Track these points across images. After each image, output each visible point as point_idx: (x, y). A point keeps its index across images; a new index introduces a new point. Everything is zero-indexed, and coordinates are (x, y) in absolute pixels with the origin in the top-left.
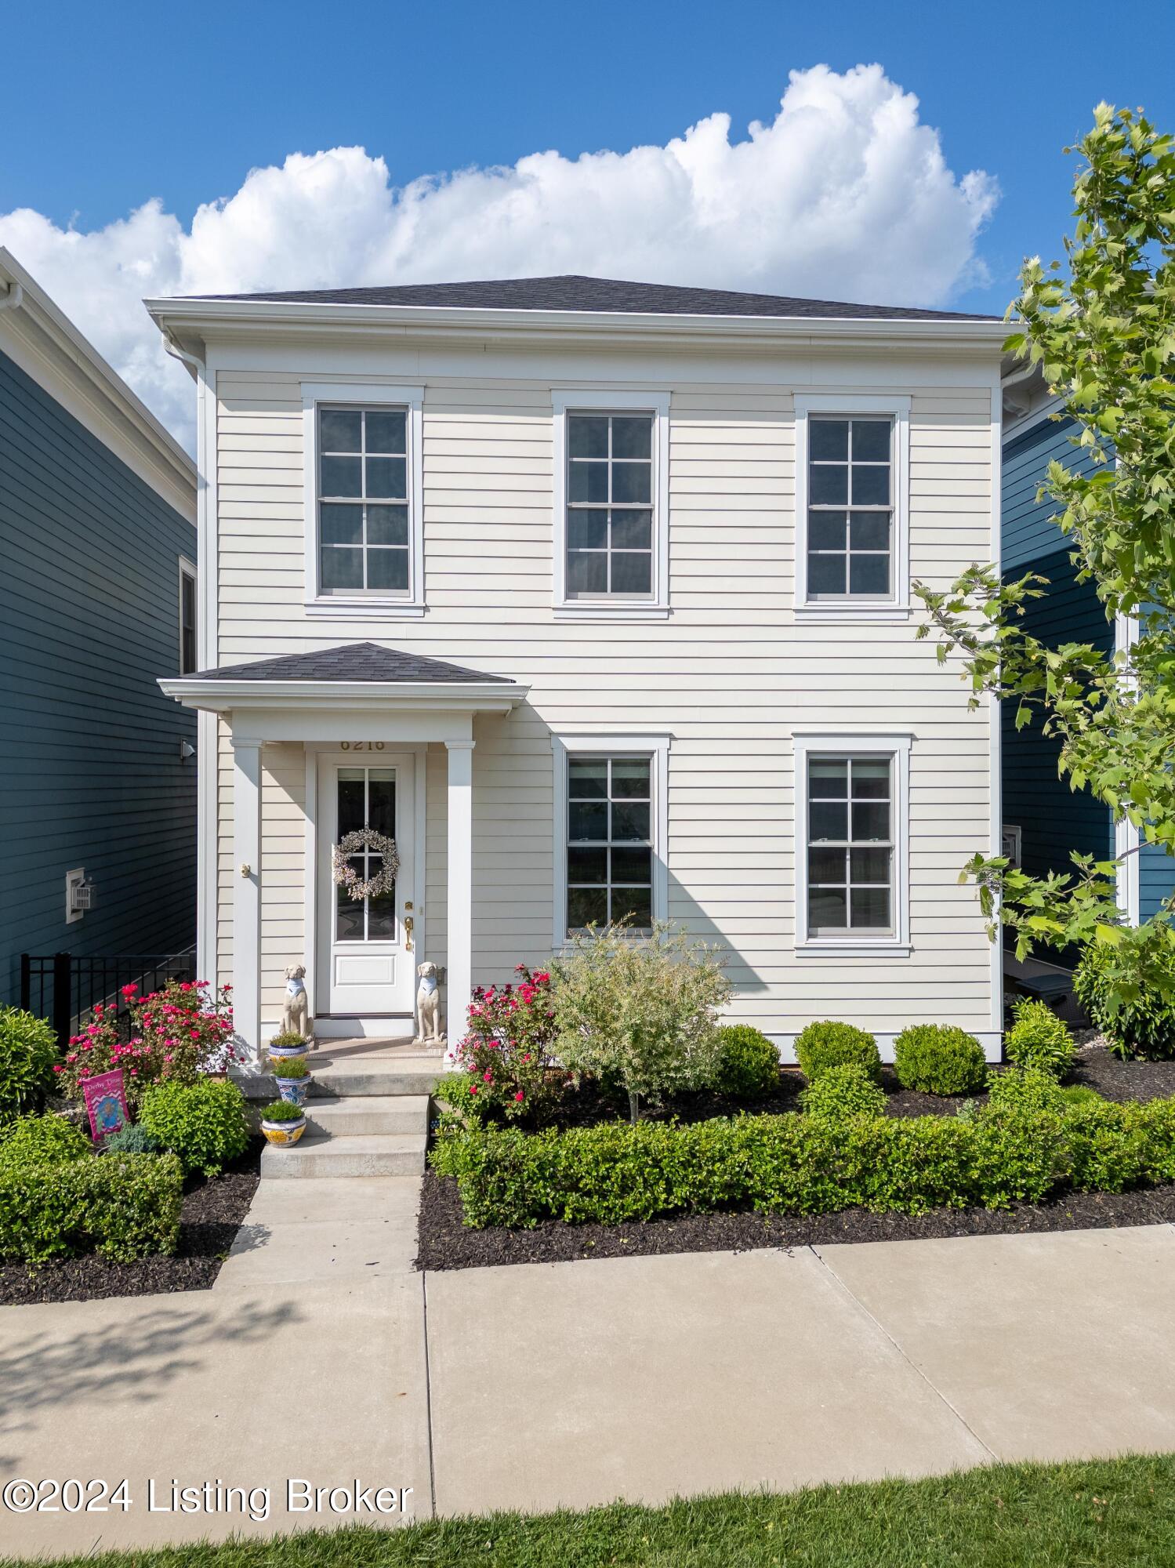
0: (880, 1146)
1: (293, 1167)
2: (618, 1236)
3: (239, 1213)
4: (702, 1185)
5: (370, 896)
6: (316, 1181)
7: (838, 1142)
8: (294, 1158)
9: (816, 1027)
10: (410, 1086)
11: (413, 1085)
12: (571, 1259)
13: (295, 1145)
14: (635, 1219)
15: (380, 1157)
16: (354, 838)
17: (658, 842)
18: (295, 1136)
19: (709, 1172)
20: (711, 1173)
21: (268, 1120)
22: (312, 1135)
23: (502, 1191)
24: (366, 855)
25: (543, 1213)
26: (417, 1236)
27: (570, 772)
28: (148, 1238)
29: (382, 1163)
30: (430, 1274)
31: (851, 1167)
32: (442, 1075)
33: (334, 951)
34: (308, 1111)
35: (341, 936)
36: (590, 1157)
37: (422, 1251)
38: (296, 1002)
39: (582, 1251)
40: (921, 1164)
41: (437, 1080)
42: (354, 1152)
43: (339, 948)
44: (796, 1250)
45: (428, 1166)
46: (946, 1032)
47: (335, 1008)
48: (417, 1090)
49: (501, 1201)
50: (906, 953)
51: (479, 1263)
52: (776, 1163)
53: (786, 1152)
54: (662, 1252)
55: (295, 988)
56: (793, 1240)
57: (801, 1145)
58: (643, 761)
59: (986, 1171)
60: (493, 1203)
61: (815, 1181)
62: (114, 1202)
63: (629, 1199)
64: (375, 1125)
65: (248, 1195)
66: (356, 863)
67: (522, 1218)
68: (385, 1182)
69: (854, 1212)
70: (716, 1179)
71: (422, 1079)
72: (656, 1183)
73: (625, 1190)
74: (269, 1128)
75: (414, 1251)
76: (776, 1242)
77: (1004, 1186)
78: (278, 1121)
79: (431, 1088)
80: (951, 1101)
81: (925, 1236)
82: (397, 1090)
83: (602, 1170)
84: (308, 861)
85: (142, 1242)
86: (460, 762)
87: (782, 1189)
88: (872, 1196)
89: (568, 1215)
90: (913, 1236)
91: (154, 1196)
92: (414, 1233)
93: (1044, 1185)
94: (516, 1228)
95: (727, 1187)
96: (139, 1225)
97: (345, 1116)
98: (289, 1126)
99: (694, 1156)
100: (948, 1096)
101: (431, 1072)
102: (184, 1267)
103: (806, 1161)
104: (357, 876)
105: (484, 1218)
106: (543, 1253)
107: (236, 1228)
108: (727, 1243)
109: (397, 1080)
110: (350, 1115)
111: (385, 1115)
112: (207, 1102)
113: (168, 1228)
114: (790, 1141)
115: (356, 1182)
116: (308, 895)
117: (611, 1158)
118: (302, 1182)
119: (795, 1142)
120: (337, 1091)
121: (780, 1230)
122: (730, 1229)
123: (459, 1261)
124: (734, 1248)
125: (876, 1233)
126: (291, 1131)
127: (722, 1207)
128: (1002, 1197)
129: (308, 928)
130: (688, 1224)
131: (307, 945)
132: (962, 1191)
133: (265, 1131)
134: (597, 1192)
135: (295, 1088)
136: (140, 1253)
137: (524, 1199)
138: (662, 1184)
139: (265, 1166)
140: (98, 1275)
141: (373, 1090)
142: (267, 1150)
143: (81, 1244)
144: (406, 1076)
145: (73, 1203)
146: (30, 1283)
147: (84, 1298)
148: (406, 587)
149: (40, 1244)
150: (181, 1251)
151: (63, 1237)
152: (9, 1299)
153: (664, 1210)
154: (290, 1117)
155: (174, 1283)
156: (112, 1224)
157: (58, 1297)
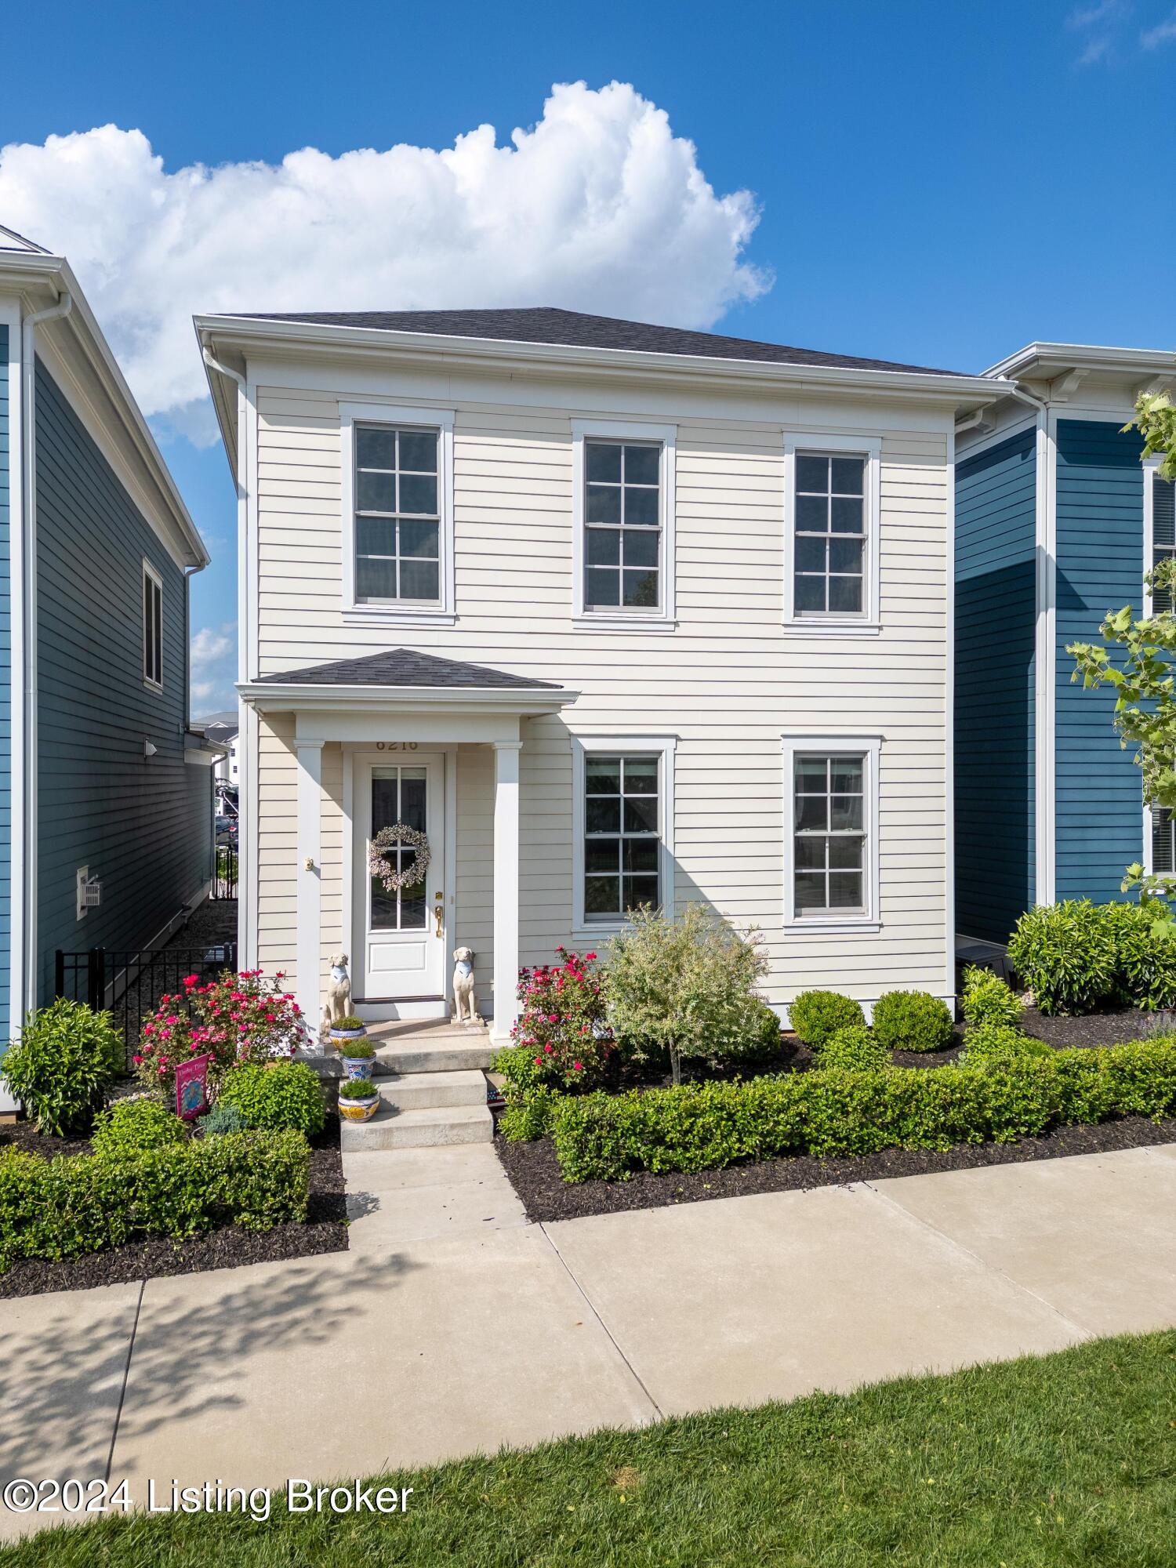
0: (914, 1093)
1: (373, 1140)
2: (701, 1184)
3: (340, 1182)
4: (769, 1133)
5: (403, 888)
6: (395, 1152)
7: (879, 1091)
8: (372, 1131)
9: (809, 996)
10: (464, 1061)
11: (467, 1061)
12: (665, 1204)
13: (369, 1120)
14: (710, 1168)
15: (453, 1126)
16: (388, 833)
17: (665, 832)
18: (371, 1111)
19: (775, 1122)
20: (777, 1123)
21: (347, 1097)
22: (384, 1111)
23: (600, 1148)
24: (399, 849)
25: (635, 1164)
26: (516, 1194)
27: (587, 770)
28: (284, 1207)
29: (455, 1132)
30: (546, 1224)
31: (889, 1112)
32: (495, 1050)
33: (368, 939)
34: (378, 1088)
35: (376, 924)
36: (675, 1113)
37: (528, 1207)
38: (342, 987)
39: (672, 1198)
40: (945, 1108)
41: (488, 1054)
42: (429, 1123)
43: (375, 938)
44: (853, 1185)
45: (496, 1132)
46: (916, 996)
47: (369, 994)
48: (471, 1064)
49: (599, 1157)
50: (876, 929)
51: (586, 1212)
52: (830, 1111)
53: (838, 1102)
54: (742, 1194)
55: (340, 975)
56: (847, 1178)
57: (851, 1095)
58: (651, 760)
59: (997, 1111)
60: (592, 1159)
61: (862, 1126)
62: (251, 1174)
63: (708, 1150)
64: (440, 1098)
65: (337, 1165)
66: (390, 857)
67: (617, 1171)
68: (461, 1149)
69: (892, 1152)
70: (781, 1127)
71: (476, 1055)
72: (730, 1134)
73: (704, 1141)
74: (346, 1104)
75: (519, 1207)
76: (834, 1181)
77: (1009, 1123)
78: (357, 1098)
79: (485, 1062)
80: (926, 1056)
81: (953, 1168)
82: (453, 1064)
83: (687, 1124)
84: (346, 855)
85: (277, 1211)
86: (507, 761)
87: (835, 1136)
88: (907, 1136)
89: (657, 1166)
90: (944, 1169)
91: (289, 1168)
92: (511, 1191)
93: (1042, 1117)
94: (611, 1180)
95: (788, 1136)
96: (274, 1195)
97: (411, 1091)
98: (367, 1102)
99: (763, 1109)
100: (923, 1052)
101: (484, 1048)
102: (317, 1232)
103: (855, 1109)
104: (391, 869)
105: (585, 1173)
106: (641, 1200)
107: (342, 1197)
108: (794, 1183)
109: (452, 1056)
110: (416, 1090)
111: (449, 1088)
112: (289, 1082)
113: (300, 1198)
114: (841, 1092)
115: (432, 1151)
116: (345, 887)
117: (693, 1113)
118: (382, 1153)
119: (846, 1092)
120: (397, 1069)
121: (835, 1170)
122: (794, 1171)
123: (568, 1212)
124: (802, 1188)
125: (913, 1168)
126: (369, 1106)
127: (785, 1152)
128: (1010, 1131)
129: (345, 918)
130: (757, 1169)
131: (345, 935)
132: (977, 1129)
133: (342, 1108)
134: (680, 1145)
135: (364, 1067)
136: (276, 1221)
137: (619, 1154)
138: (735, 1135)
139: (345, 1142)
140: (240, 1244)
141: (431, 1066)
142: (346, 1126)
143: (219, 1215)
144: (462, 1052)
145: (214, 1178)
146: (177, 1255)
147: (231, 1266)
148: (437, 598)
149: (184, 1219)
150: (311, 1220)
151: (207, 1210)
152: (159, 1272)
153: (738, 1158)
154: (364, 1093)
155: (314, 1248)
156: (249, 1197)
157: (207, 1266)
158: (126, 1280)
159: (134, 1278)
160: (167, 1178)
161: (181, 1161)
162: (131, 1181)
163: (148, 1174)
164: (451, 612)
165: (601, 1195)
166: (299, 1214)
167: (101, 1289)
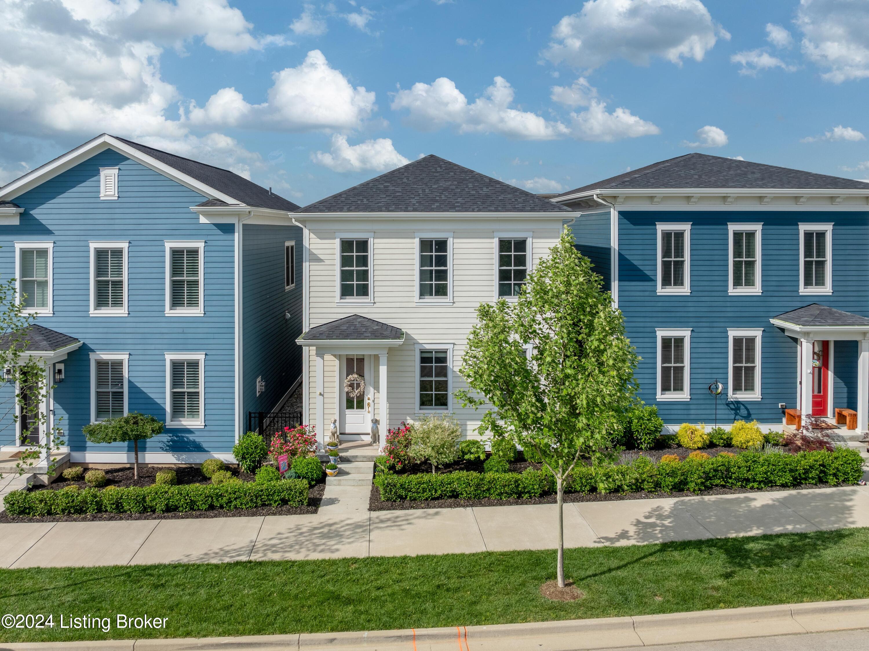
0: (493, 481)
1: (335, 483)
2: (421, 504)
3: (321, 495)
4: (445, 491)
5: (356, 395)
6: (341, 487)
7: (482, 480)
8: (335, 480)
10: (369, 459)
12: (408, 509)
13: (335, 476)
14: (427, 499)
15: (360, 480)
16: (351, 377)
17: (450, 379)
18: (335, 474)
20: (447, 488)
21: (328, 469)
22: (341, 473)
23: (391, 491)
24: (355, 382)
25: (401, 497)
27: (421, 356)
28: (301, 501)
29: (360, 482)
30: (372, 512)
32: (378, 456)
33: (345, 413)
34: (339, 466)
35: (347, 409)
36: (415, 483)
37: (370, 506)
38: (334, 431)
39: (411, 507)
40: (505, 486)
41: (376, 457)
42: (352, 479)
43: (348, 411)
45: (373, 483)
47: (346, 432)
48: (371, 459)
49: (391, 494)
51: (384, 510)
54: (432, 508)
55: (334, 426)
56: (468, 506)
57: (471, 480)
58: (445, 352)
59: (523, 488)
60: (389, 495)
61: (475, 490)
62: (293, 491)
63: (425, 494)
64: (359, 471)
65: (323, 490)
66: (351, 385)
67: (396, 499)
68: (361, 488)
69: (486, 499)
71: (372, 457)
72: (432, 491)
73: (424, 492)
74: (328, 471)
75: (368, 506)
76: (463, 506)
77: (529, 492)
78: (331, 469)
79: (375, 459)
81: (504, 505)
82: (365, 459)
83: (418, 487)
84: (337, 384)
85: (299, 502)
86: (384, 359)
87: (466, 492)
89: (408, 498)
90: (501, 505)
91: (302, 491)
92: (368, 502)
93: (539, 491)
94: (395, 501)
95: (452, 491)
96: (299, 498)
97: (349, 468)
98: (334, 471)
99: (442, 483)
101: (375, 455)
102: (310, 508)
103: (473, 485)
104: (352, 389)
105: (386, 499)
106: (401, 508)
107: (321, 499)
108: (450, 506)
109: (364, 457)
110: (351, 467)
111: (362, 467)
112: (311, 463)
113: (306, 499)
114: (468, 480)
115: (353, 487)
116: (337, 395)
117: (420, 483)
118: (338, 487)
120: (348, 460)
121: (465, 503)
122: (452, 503)
123: (379, 509)
124: (452, 508)
125: (491, 504)
127: (450, 497)
128: (527, 495)
129: (337, 406)
130: (440, 501)
131: (337, 411)
132: (516, 494)
134: (416, 492)
135: (335, 459)
136: (299, 504)
137: (397, 494)
138: (434, 491)
139: (327, 482)
140: (289, 510)
141: (358, 460)
142: (327, 478)
143: (284, 502)
144: (368, 456)
145: (283, 491)
146: (274, 510)
147: (287, 515)
148: (368, 295)
149: (275, 501)
150: (309, 505)
151: (281, 500)
152: (269, 515)
153: (434, 497)
154: (334, 468)
155: (308, 512)
156: (292, 497)
157: (280, 514)
158: (261, 516)
159: (263, 515)
160: (271, 490)
161: (275, 486)
162: (262, 491)
163: (266, 489)
164: (372, 301)
165: (390, 505)
166: (305, 502)
167: (255, 517)
